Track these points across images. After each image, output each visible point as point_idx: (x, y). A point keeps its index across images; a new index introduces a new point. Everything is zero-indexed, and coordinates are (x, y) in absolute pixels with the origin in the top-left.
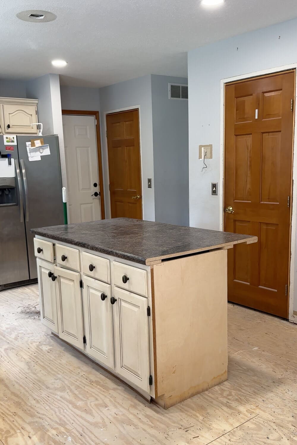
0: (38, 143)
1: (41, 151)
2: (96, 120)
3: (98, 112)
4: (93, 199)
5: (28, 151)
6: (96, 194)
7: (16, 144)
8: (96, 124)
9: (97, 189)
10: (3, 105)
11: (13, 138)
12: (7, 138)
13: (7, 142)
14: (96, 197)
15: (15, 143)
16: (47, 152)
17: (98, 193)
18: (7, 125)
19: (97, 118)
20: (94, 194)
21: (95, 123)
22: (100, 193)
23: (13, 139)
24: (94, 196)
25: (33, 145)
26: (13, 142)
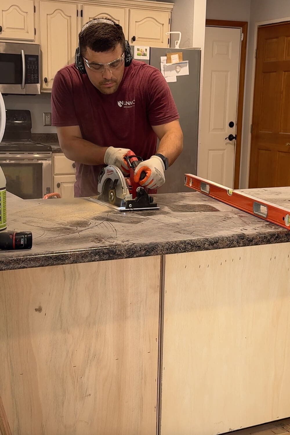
0: (175, 58)
1: (178, 70)
2: (243, 34)
3: (247, 23)
4: (226, 144)
5: (162, 69)
6: (231, 138)
7: (149, 59)
8: (242, 40)
9: (233, 131)
10: (129, 10)
11: (146, 49)
12: (138, 50)
13: (138, 55)
14: (231, 142)
15: (147, 58)
16: (185, 71)
17: (234, 136)
18: (132, 37)
19: (245, 32)
20: (228, 137)
21: (241, 38)
22: (236, 135)
23: (145, 52)
24: (228, 140)
25: (169, 60)
26: (144, 55)
